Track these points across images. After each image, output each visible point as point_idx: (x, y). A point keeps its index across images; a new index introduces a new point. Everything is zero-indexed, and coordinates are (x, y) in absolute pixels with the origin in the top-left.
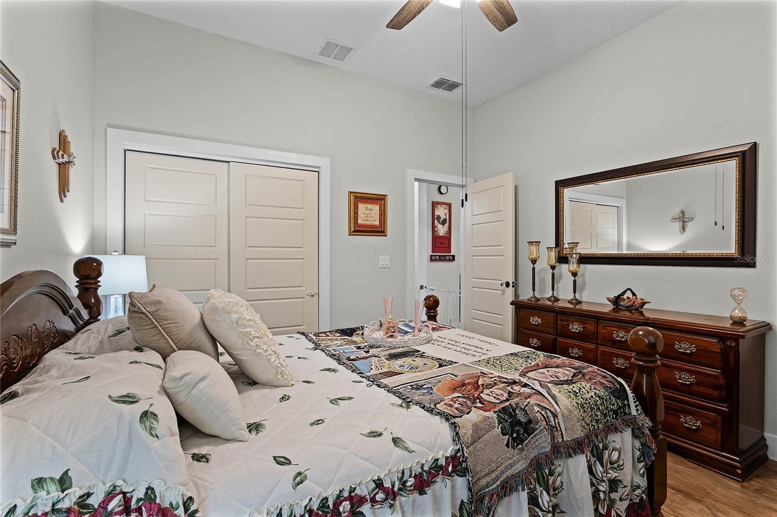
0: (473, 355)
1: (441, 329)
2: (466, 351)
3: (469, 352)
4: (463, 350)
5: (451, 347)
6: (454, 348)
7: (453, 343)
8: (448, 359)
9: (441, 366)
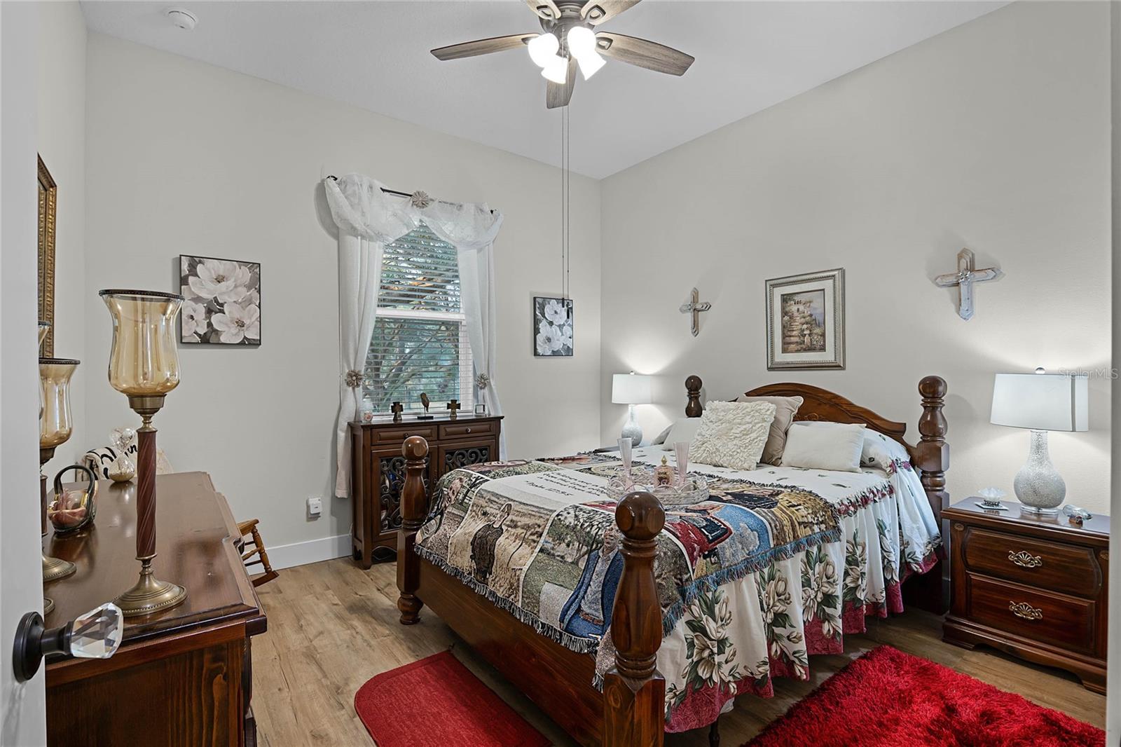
0: (559, 474)
1: (598, 504)
2: (564, 478)
3: (561, 477)
4: (568, 480)
5: (580, 483)
6: (577, 482)
7: (577, 487)
8: (584, 474)
9: (590, 469)
